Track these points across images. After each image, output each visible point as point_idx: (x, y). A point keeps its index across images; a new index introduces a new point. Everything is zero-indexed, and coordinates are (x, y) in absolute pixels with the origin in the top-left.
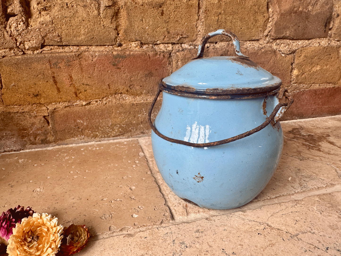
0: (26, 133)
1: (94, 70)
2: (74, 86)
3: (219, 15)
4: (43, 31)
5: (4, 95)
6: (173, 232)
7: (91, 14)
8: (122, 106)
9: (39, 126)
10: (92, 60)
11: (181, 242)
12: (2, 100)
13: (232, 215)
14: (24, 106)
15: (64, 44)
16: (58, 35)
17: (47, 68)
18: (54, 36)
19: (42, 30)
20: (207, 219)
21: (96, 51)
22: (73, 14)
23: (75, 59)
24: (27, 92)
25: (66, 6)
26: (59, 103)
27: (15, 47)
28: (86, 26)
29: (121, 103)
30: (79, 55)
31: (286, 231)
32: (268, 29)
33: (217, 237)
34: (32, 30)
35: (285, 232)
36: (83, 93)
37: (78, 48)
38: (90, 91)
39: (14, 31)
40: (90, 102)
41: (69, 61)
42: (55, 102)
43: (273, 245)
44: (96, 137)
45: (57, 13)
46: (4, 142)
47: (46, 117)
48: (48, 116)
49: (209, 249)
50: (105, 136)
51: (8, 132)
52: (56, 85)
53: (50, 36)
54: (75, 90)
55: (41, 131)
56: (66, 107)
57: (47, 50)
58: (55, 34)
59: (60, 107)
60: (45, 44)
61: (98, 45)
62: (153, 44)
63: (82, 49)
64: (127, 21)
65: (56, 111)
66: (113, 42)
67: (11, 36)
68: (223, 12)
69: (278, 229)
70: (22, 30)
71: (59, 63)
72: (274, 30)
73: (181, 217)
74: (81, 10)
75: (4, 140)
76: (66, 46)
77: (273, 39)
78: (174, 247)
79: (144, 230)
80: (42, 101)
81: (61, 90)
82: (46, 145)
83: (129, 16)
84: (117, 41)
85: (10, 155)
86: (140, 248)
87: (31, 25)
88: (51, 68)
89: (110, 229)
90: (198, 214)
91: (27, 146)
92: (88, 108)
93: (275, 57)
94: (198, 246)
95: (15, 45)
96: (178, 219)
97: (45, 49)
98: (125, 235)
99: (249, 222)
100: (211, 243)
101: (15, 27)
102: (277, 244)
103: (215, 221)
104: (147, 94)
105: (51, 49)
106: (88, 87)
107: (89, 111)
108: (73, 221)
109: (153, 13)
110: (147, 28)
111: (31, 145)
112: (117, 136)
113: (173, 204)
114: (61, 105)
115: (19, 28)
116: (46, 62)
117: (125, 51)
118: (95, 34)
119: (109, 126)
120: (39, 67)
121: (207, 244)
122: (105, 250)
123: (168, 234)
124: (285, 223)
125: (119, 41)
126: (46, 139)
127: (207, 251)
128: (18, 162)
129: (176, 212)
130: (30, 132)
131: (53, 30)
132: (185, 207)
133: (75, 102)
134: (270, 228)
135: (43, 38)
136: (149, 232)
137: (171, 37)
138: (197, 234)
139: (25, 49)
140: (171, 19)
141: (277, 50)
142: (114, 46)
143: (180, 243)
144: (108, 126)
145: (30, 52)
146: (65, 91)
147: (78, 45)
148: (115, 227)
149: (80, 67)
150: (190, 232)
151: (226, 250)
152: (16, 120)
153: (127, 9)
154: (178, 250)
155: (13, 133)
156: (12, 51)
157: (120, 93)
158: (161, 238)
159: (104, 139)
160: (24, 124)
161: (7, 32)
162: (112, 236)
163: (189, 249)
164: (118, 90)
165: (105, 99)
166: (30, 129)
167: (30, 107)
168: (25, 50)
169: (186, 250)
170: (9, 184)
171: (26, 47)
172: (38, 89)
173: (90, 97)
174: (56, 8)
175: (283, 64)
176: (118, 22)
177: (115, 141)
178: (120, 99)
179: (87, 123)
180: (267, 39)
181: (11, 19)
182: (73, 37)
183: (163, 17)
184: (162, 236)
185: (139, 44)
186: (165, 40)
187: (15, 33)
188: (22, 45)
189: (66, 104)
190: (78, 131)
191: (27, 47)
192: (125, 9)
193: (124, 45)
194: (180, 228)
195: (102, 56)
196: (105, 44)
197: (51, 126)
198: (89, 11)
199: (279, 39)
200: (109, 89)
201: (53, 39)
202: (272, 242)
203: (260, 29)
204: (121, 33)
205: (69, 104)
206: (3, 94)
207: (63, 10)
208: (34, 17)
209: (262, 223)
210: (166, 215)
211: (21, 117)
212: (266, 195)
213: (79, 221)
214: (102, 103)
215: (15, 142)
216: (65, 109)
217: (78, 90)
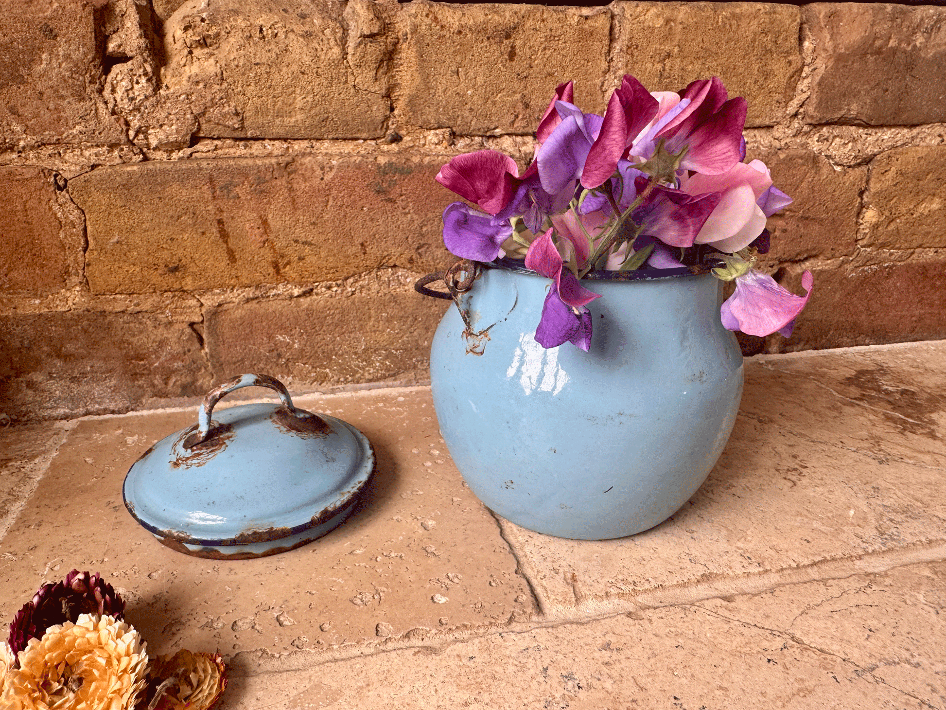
0: (144, 365)
1: (326, 206)
2: (273, 248)
3: (664, 60)
4: (196, 100)
5: (90, 268)
6: (542, 646)
7: (323, 57)
8: (396, 302)
9: (177, 349)
10: (322, 179)
11: (565, 673)
12: (87, 281)
13: (697, 608)
14: (142, 297)
15: (249, 135)
16: (236, 110)
17: (204, 197)
18: (225, 114)
19: (193, 98)
20: (629, 615)
21: (331, 155)
22: (277, 55)
23: (276, 174)
24: (151, 260)
25: (258, 35)
26: (232, 289)
27: (122, 142)
28: (309, 88)
29: (392, 292)
30: (288, 164)
31: (843, 656)
32: (798, 97)
33: (659, 665)
34: (168, 98)
35: (839, 660)
36: (294, 265)
37: (285, 146)
38: (314, 259)
39: (122, 100)
40: (312, 290)
41: (260, 181)
42: (221, 286)
43: (807, 692)
44: (323, 382)
45: (235, 53)
46: (86, 388)
47: (195, 326)
48: (202, 322)
49: (639, 696)
50: (346, 379)
51: (99, 364)
52: (226, 242)
53: (214, 113)
54: (273, 257)
55: (183, 361)
56: (248, 300)
57: (205, 149)
58: (227, 109)
59: (234, 299)
60: (202, 135)
61: (337, 139)
62: (482, 136)
63: (296, 147)
64: (416, 75)
65: (221, 311)
66: (379, 131)
67: (113, 113)
68: (676, 49)
69: (822, 651)
70: (142, 97)
71: (235, 186)
72: (814, 100)
73: (560, 607)
74: (296, 45)
75: (87, 383)
76: (256, 139)
77: (810, 124)
78: (548, 686)
79: (466, 637)
80: (189, 283)
81: (237, 257)
82: (194, 398)
83: (424, 61)
84: (387, 128)
85: (101, 422)
86: (458, 685)
87: (166, 86)
88: (214, 197)
89: (377, 631)
90: (606, 602)
91: (144, 401)
92: (306, 305)
93: (816, 173)
94: (608, 685)
95: (123, 137)
96: (554, 611)
97: (199, 147)
98: (416, 650)
99: (742, 629)
100: (644, 680)
101: (127, 91)
102: (819, 690)
103: (650, 621)
105: (216, 149)
106: (307, 249)
107: (309, 312)
108: (281, 607)
109: (486, 52)
110: (469, 92)
111: (155, 398)
112: (378, 379)
113: (538, 572)
114: (235, 296)
115: (137, 93)
116: (203, 183)
117: (408, 156)
118: (331, 110)
119: (360, 351)
120: (184, 194)
121: (632, 680)
122: (368, 685)
123: (530, 650)
124: (838, 634)
125: (394, 127)
126: (193, 383)
127: (634, 701)
128: (124, 443)
129: (547, 593)
130: (152, 364)
131: (222, 98)
132: (569, 581)
133: (273, 288)
134: (799, 646)
135: (196, 118)
136: (480, 643)
137: (532, 118)
138: (606, 654)
139: (148, 146)
140: (535, 68)
141: (820, 153)
142: (379, 141)
143: (562, 675)
144: (356, 353)
145: (160, 155)
146: (249, 259)
147: (285, 137)
148: (390, 627)
149: (290, 195)
150: (587, 647)
151: (682, 701)
152: (120, 333)
153: (418, 42)
154: (558, 695)
155: (110, 367)
156: (116, 153)
157: (392, 267)
158: (511, 661)
159: (343, 385)
160: (138, 344)
161: (106, 103)
162: (384, 651)
163: (587, 693)
164: (387, 258)
165: (351, 280)
166: (154, 356)
167: (156, 298)
168: (149, 149)
169: (578, 695)
170: (109, 503)
171: (151, 141)
172: (180, 253)
173: (313, 274)
174: (232, 40)
175: (837, 193)
176: (393, 77)
177: (374, 393)
178: (392, 282)
179: (303, 342)
180: (796, 124)
181: (116, 69)
182: (273, 116)
183: (514, 63)
184: (513, 655)
185: (447, 136)
186: (515, 126)
187: (125, 105)
188: (141, 136)
189: (250, 293)
190: (277, 365)
191: (154, 142)
192: (413, 42)
193: (407, 139)
194: (561, 636)
195: (348, 167)
196: (358, 135)
197: (207, 350)
198: (318, 47)
199: (828, 124)
200: (363, 256)
201: (221, 122)
202: (806, 684)
203: (777, 97)
204: (400, 106)
205: (258, 293)
206: (89, 265)
207: (252, 44)
208: (173, 64)
209: (778, 633)
210: (520, 599)
211: (132, 325)
212: (787, 557)
213: (296, 606)
214: (343, 291)
215: (113, 391)
216: (245, 306)
217: (282, 256)
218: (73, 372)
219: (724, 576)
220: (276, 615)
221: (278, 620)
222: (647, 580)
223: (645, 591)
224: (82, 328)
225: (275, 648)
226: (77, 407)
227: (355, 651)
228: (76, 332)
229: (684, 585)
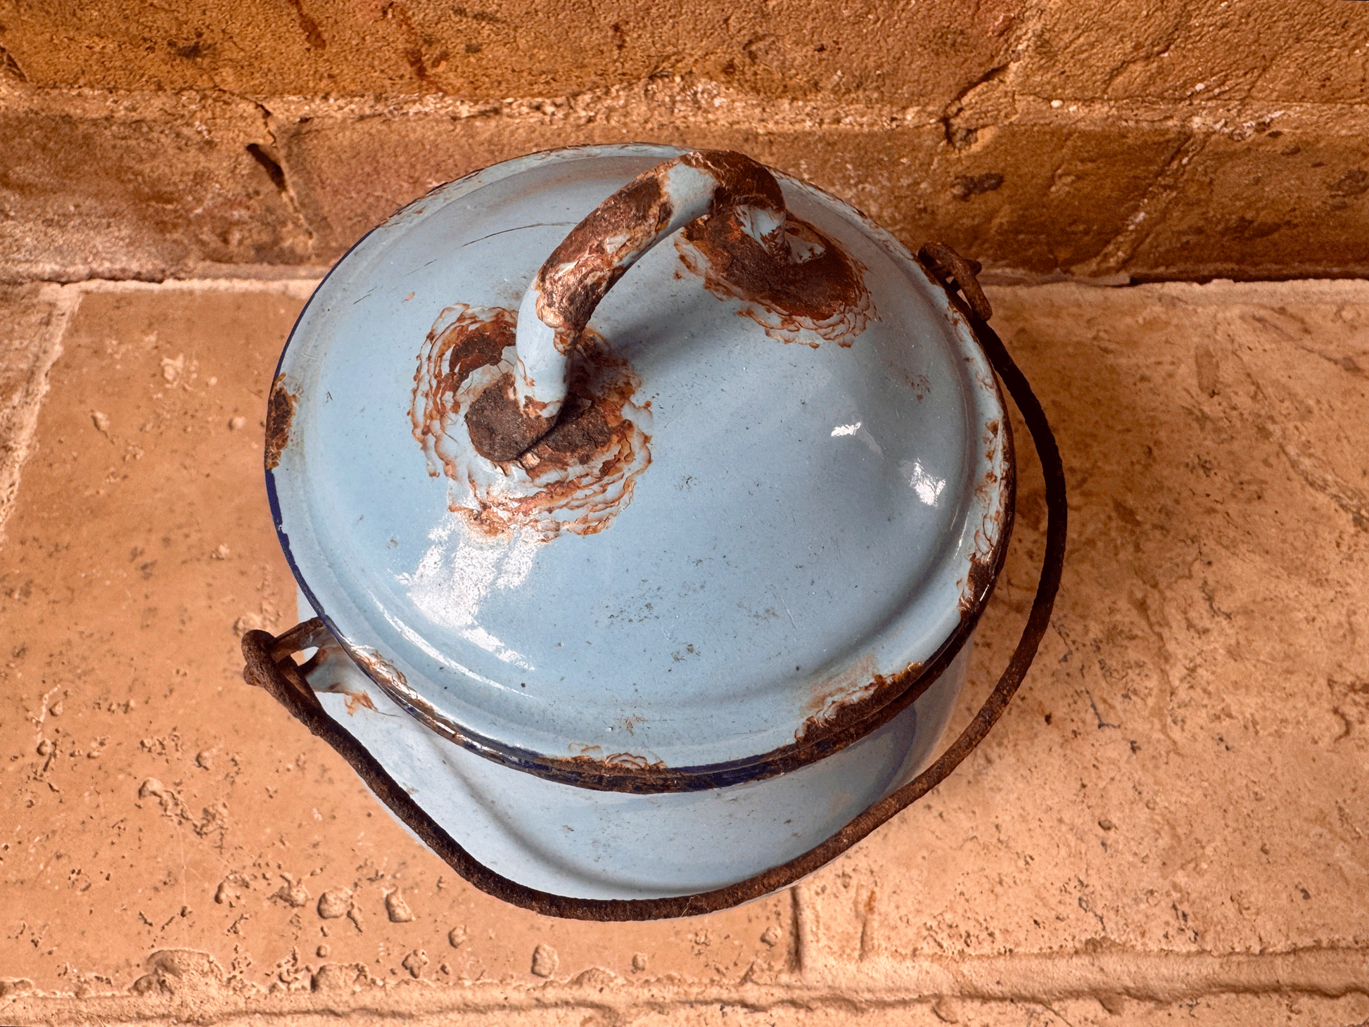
0: (175, 211)
2: (406, 20)
8: (684, 141)
9: (233, 189)
13: (1052, 1016)
14: (136, 95)
20: (938, 1006)
24: (133, 30)
26: (326, 98)
29: (678, 123)
36: (457, 62)
38: (502, 52)
40: (499, 109)
42: (299, 90)
46: (78, 237)
47: (262, 151)
48: (275, 147)
51: (88, 203)
52: (297, 3)
54: (407, 41)
55: (248, 208)
56: (361, 119)
59: (332, 113)
65: (309, 132)
73: (831, 961)
75: (77, 229)
79: (669, 997)
80: (229, 79)
81: (325, 36)
82: (281, 268)
85: (121, 296)
89: (535, 960)
90: (909, 963)
91: (191, 264)
92: (487, 135)
96: (819, 965)
98: (588, 1010)
104: (848, 91)
106: (487, 29)
108: (394, 877)
111: (208, 263)
114: (333, 110)
126: (275, 243)
128: (160, 377)
129: (818, 928)
130: (191, 210)
132: (861, 908)
133: (414, 102)
146: (354, 42)
148: (556, 957)
152: (114, 155)
155: (111, 208)
157: (682, 77)
160: (155, 175)
162: (538, 1005)
164: (673, 58)
165: (587, 97)
166: (190, 198)
167: (166, 100)
170: (135, 553)
172: (195, 19)
173: (500, 83)
178: (678, 105)
189: (364, 106)
197: (292, 193)
200: (616, 52)
205: (381, 108)
210: (770, 936)
211: (132, 142)
212: (1253, 929)
213: (418, 879)
214: (566, 116)
215: (131, 244)
216: (358, 126)
217: (429, 42)
218: (44, 211)
219: (1123, 948)
220: (386, 893)
221: (388, 904)
222: (991, 935)
223: (980, 957)
224: (35, 142)
225: (378, 967)
226: (73, 263)
227: (497, 995)
228: (26, 148)
229: (1050, 955)
